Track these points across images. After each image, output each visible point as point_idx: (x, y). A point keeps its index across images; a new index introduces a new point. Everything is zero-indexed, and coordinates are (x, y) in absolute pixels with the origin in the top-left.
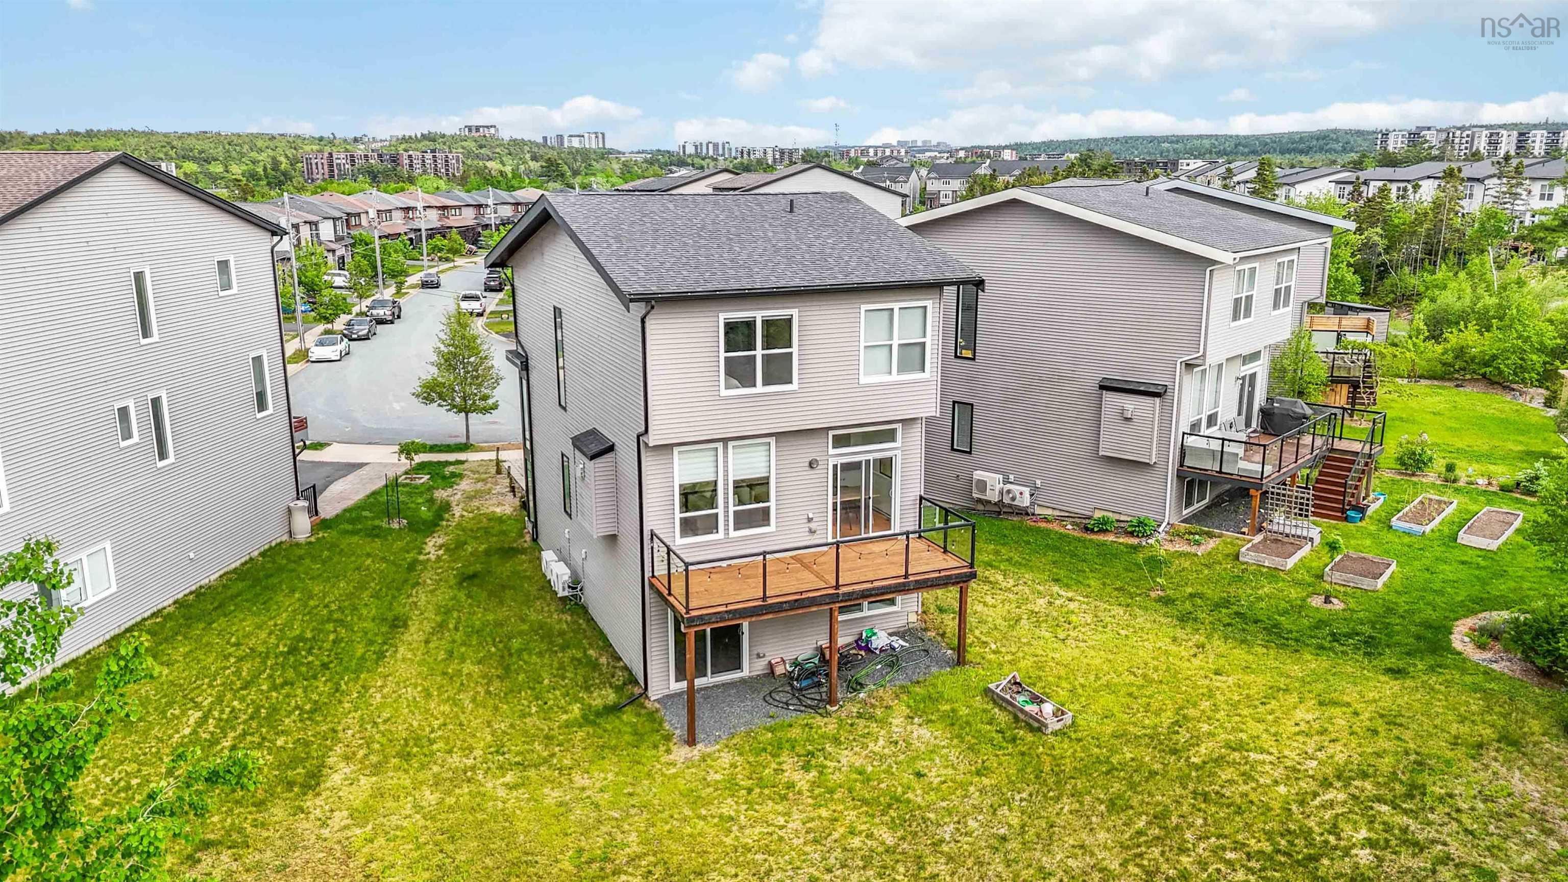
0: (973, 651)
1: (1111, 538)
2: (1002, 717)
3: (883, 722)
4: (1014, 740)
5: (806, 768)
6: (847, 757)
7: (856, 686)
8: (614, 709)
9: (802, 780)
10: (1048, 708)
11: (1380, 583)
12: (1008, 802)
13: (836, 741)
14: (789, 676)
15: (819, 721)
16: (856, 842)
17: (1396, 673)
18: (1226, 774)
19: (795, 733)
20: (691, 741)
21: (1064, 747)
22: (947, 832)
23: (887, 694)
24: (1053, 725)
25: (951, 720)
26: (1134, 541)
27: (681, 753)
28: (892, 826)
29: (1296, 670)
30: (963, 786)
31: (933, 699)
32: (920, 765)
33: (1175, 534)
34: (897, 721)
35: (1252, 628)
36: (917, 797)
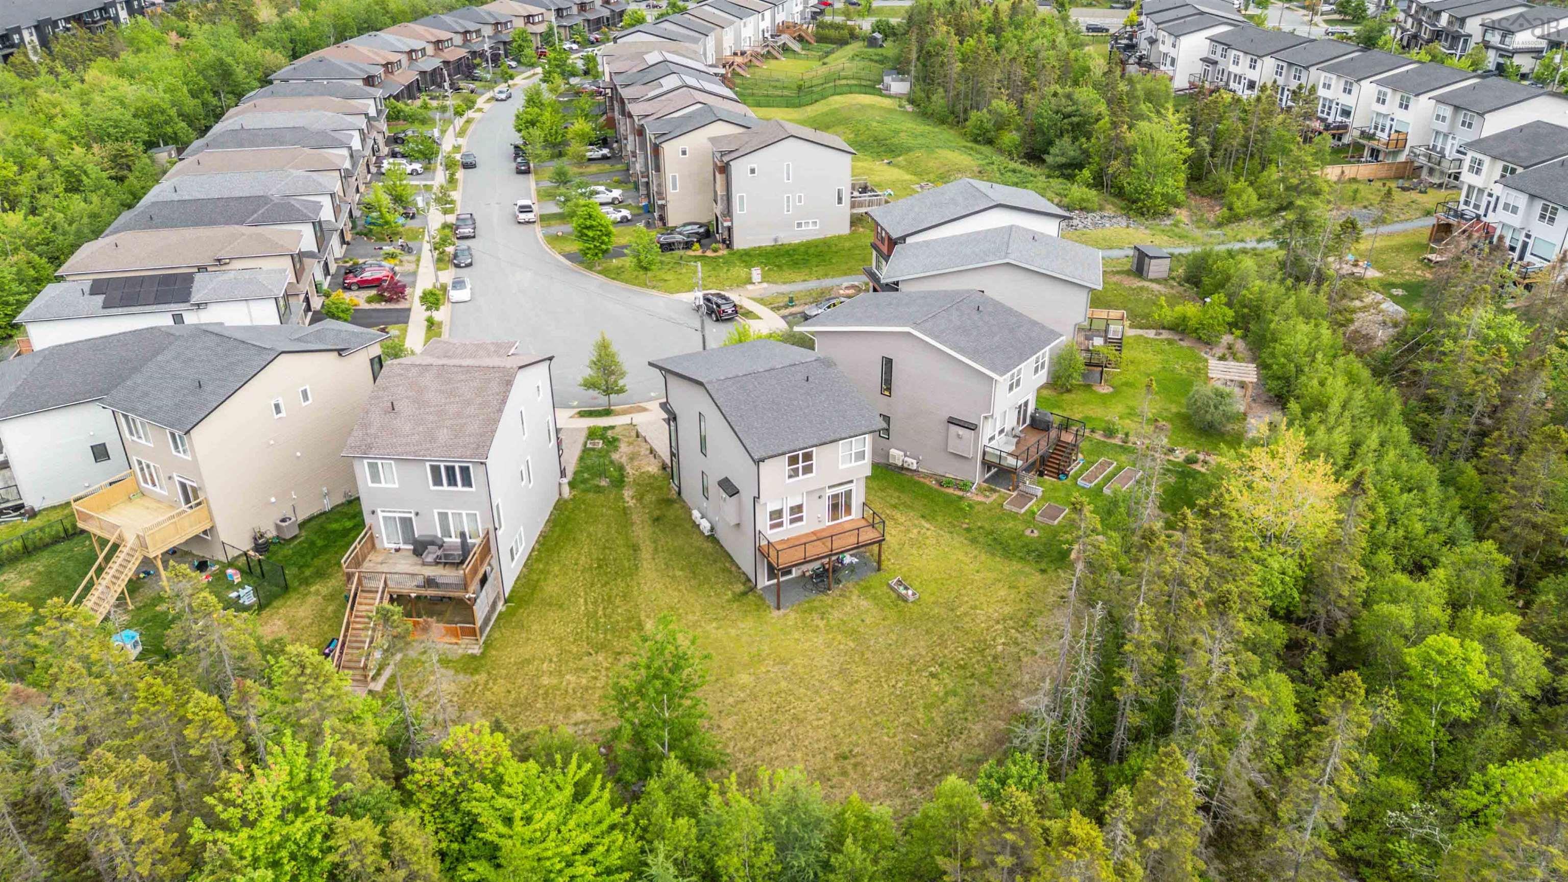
0: (884, 565)
1: (951, 491)
2: (894, 595)
3: (849, 598)
4: (897, 605)
5: (822, 619)
6: (836, 614)
7: (838, 581)
8: (745, 594)
9: (822, 624)
10: (910, 592)
11: (1056, 522)
12: (893, 631)
13: (832, 607)
14: (811, 577)
15: (825, 598)
16: (842, 647)
17: (1043, 571)
18: (967, 619)
19: (816, 604)
20: (778, 608)
21: (916, 609)
22: (872, 643)
23: (850, 585)
24: (911, 599)
25: (875, 598)
26: (960, 493)
27: (776, 613)
28: (853, 641)
29: (1007, 570)
30: (878, 625)
31: (867, 588)
32: (863, 616)
33: (980, 490)
34: (854, 598)
35: (998, 547)
36: (862, 630)
